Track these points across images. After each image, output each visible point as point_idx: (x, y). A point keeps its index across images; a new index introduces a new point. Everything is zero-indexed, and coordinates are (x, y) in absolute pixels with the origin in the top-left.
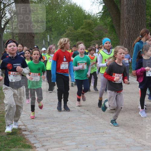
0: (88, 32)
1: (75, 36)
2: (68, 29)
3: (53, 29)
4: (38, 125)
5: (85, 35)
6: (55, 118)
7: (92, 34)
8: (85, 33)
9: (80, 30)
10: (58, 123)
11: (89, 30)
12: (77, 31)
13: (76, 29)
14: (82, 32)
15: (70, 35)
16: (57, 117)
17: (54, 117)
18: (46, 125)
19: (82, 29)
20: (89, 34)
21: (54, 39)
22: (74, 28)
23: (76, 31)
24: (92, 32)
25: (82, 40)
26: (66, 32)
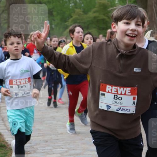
0: (102, 17)
1: (84, 23)
2: (74, 12)
3: (54, 13)
4: (36, 144)
5: (98, 21)
6: (59, 134)
7: (108, 20)
8: (99, 18)
9: (91, 15)
10: (63, 141)
11: (104, 15)
12: (88, 15)
13: (85, 12)
14: (95, 17)
15: (78, 21)
16: (62, 134)
17: (57, 133)
18: (47, 143)
19: (94, 12)
20: (103, 20)
21: (56, 26)
22: (84, 12)
23: (85, 15)
24: (108, 17)
25: (95, 28)
26: (72, 17)
